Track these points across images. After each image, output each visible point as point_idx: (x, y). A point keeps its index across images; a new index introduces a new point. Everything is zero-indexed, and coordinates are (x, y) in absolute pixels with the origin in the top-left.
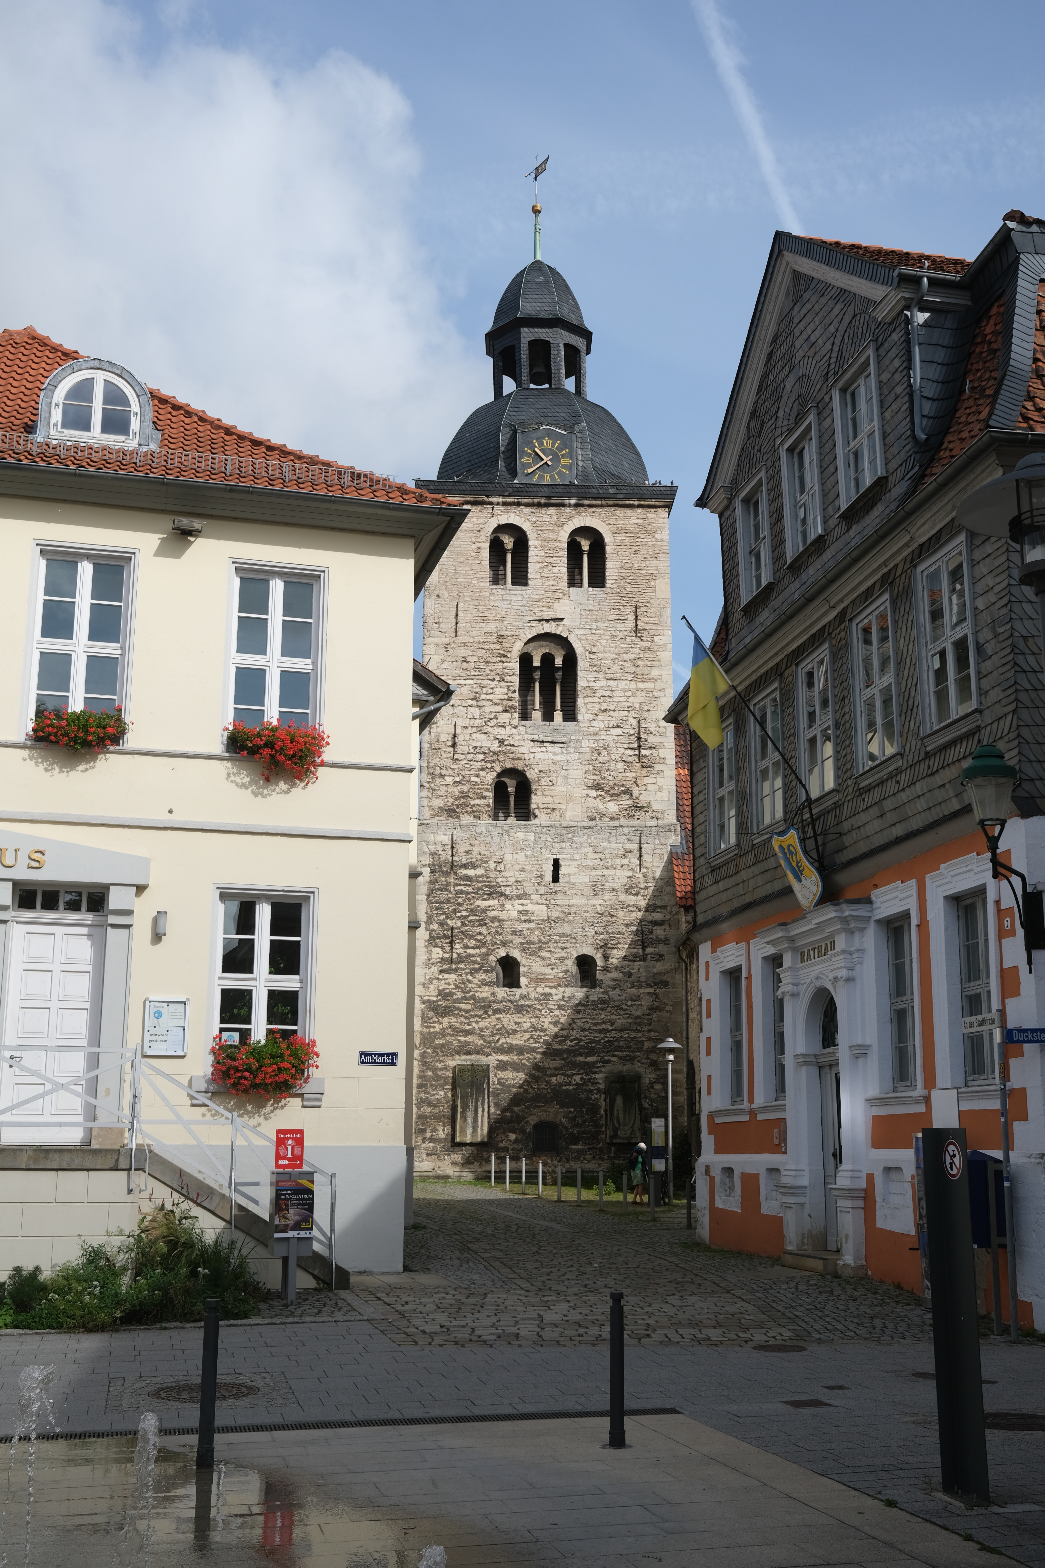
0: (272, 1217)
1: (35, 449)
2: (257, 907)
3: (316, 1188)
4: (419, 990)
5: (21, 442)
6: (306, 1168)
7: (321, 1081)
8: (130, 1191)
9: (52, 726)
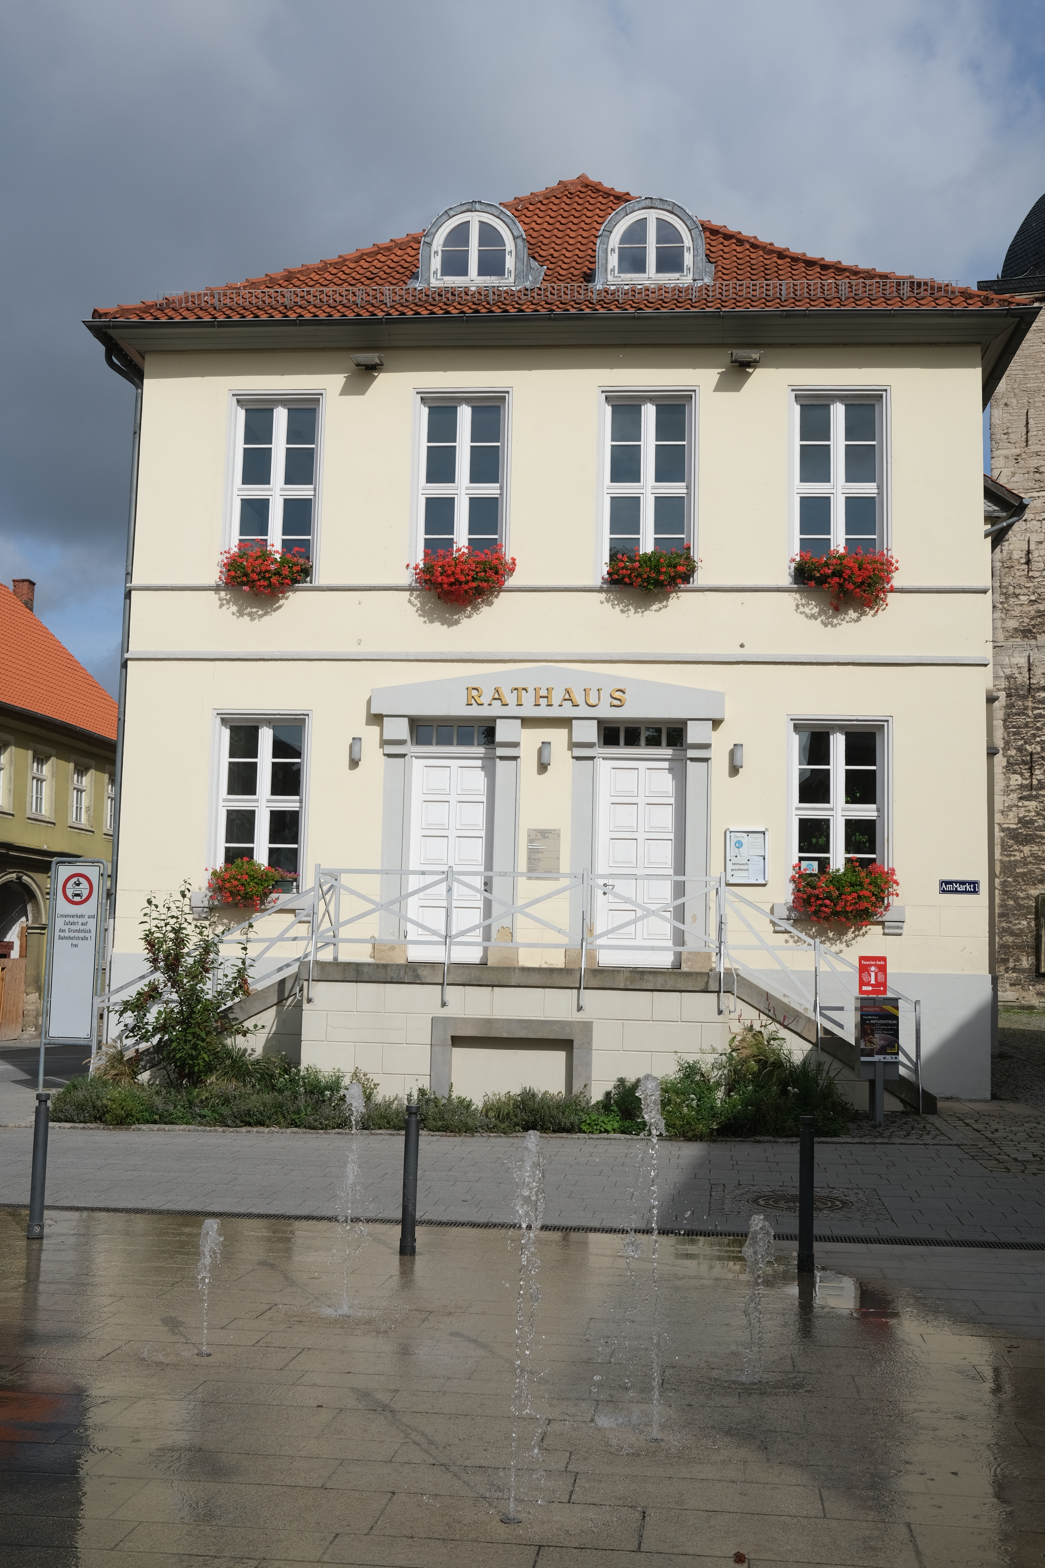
0: (857, 1040)
1: (595, 297)
2: (831, 737)
3: (901, 1015)
4: (998, 818)
5: (582, 292)
6: (889, 995)
7: (902, 909)
8: (720, 1012)
9: (625, 568)
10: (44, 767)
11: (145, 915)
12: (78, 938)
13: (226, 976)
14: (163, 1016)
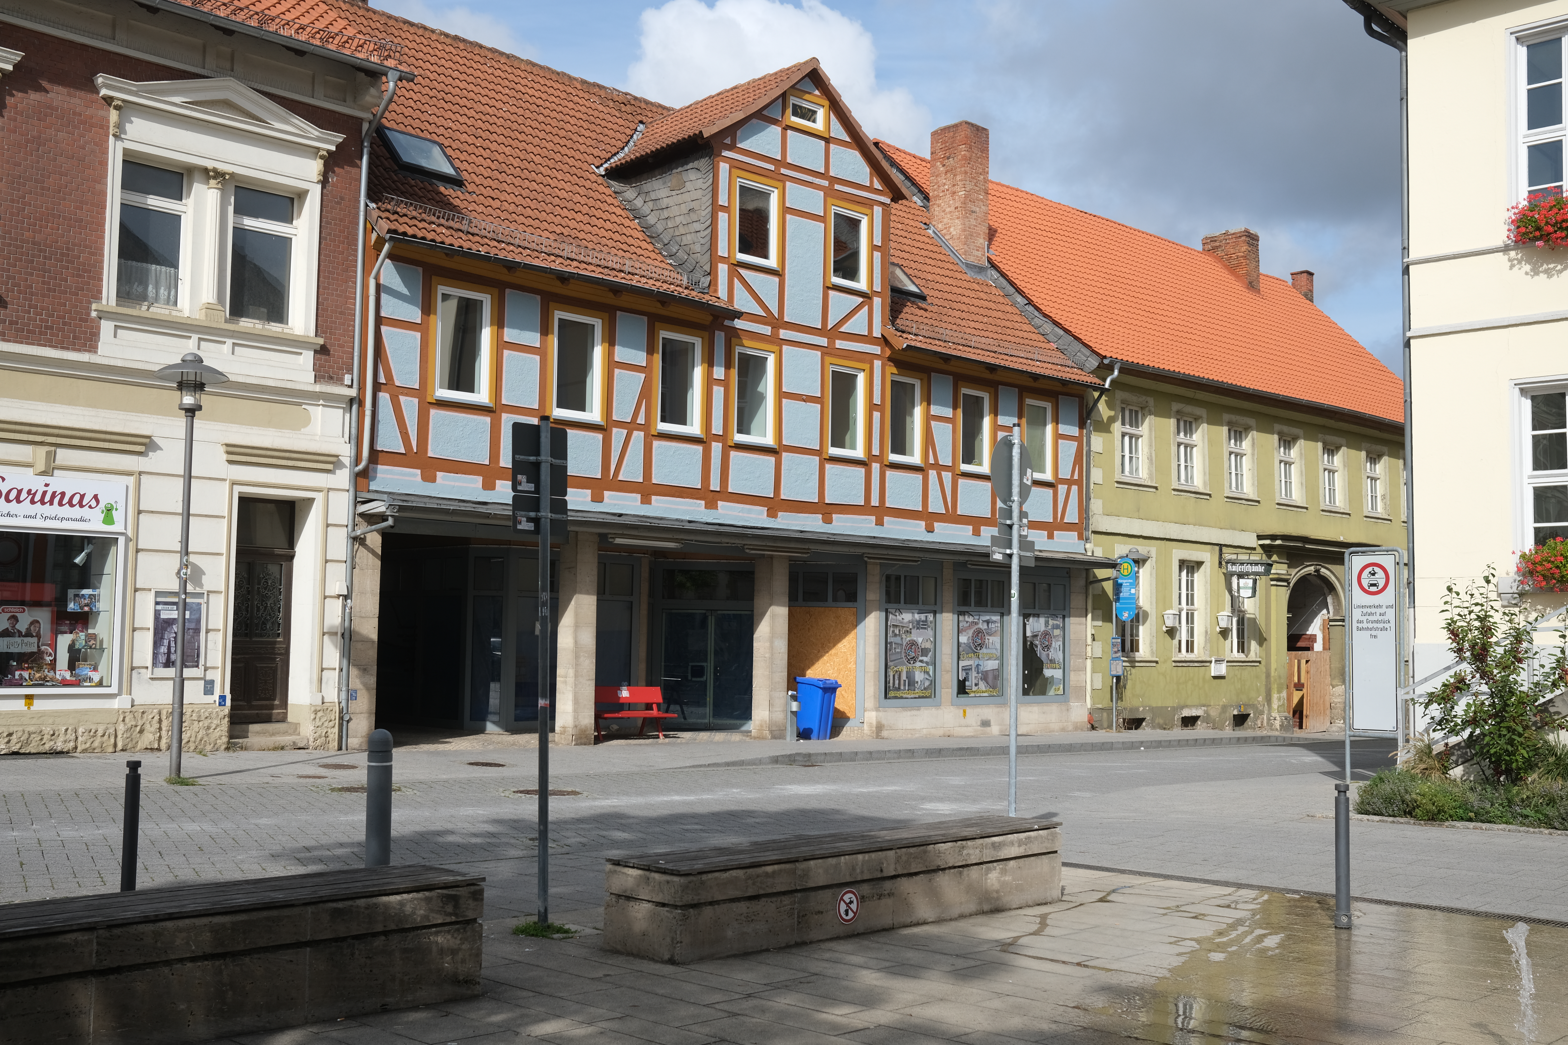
10: (1335, 458)
11: (1446, 603)
12: (1376, 629)
13: (1543, 666)
14: (1473, 709)
